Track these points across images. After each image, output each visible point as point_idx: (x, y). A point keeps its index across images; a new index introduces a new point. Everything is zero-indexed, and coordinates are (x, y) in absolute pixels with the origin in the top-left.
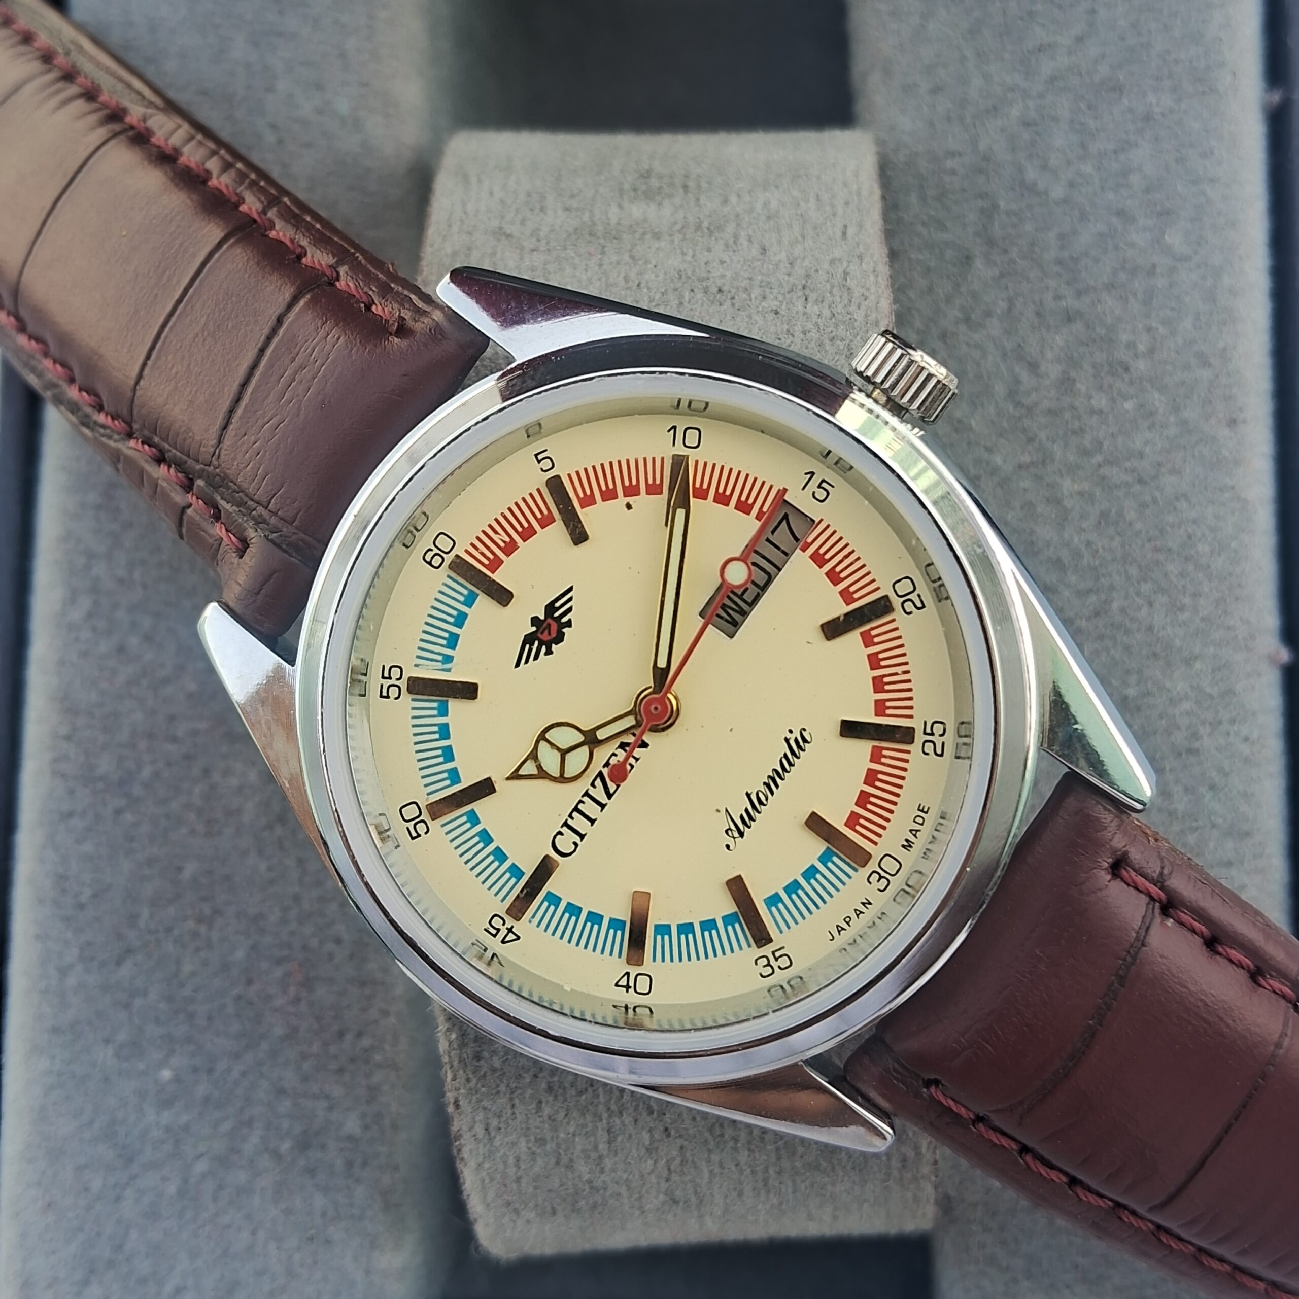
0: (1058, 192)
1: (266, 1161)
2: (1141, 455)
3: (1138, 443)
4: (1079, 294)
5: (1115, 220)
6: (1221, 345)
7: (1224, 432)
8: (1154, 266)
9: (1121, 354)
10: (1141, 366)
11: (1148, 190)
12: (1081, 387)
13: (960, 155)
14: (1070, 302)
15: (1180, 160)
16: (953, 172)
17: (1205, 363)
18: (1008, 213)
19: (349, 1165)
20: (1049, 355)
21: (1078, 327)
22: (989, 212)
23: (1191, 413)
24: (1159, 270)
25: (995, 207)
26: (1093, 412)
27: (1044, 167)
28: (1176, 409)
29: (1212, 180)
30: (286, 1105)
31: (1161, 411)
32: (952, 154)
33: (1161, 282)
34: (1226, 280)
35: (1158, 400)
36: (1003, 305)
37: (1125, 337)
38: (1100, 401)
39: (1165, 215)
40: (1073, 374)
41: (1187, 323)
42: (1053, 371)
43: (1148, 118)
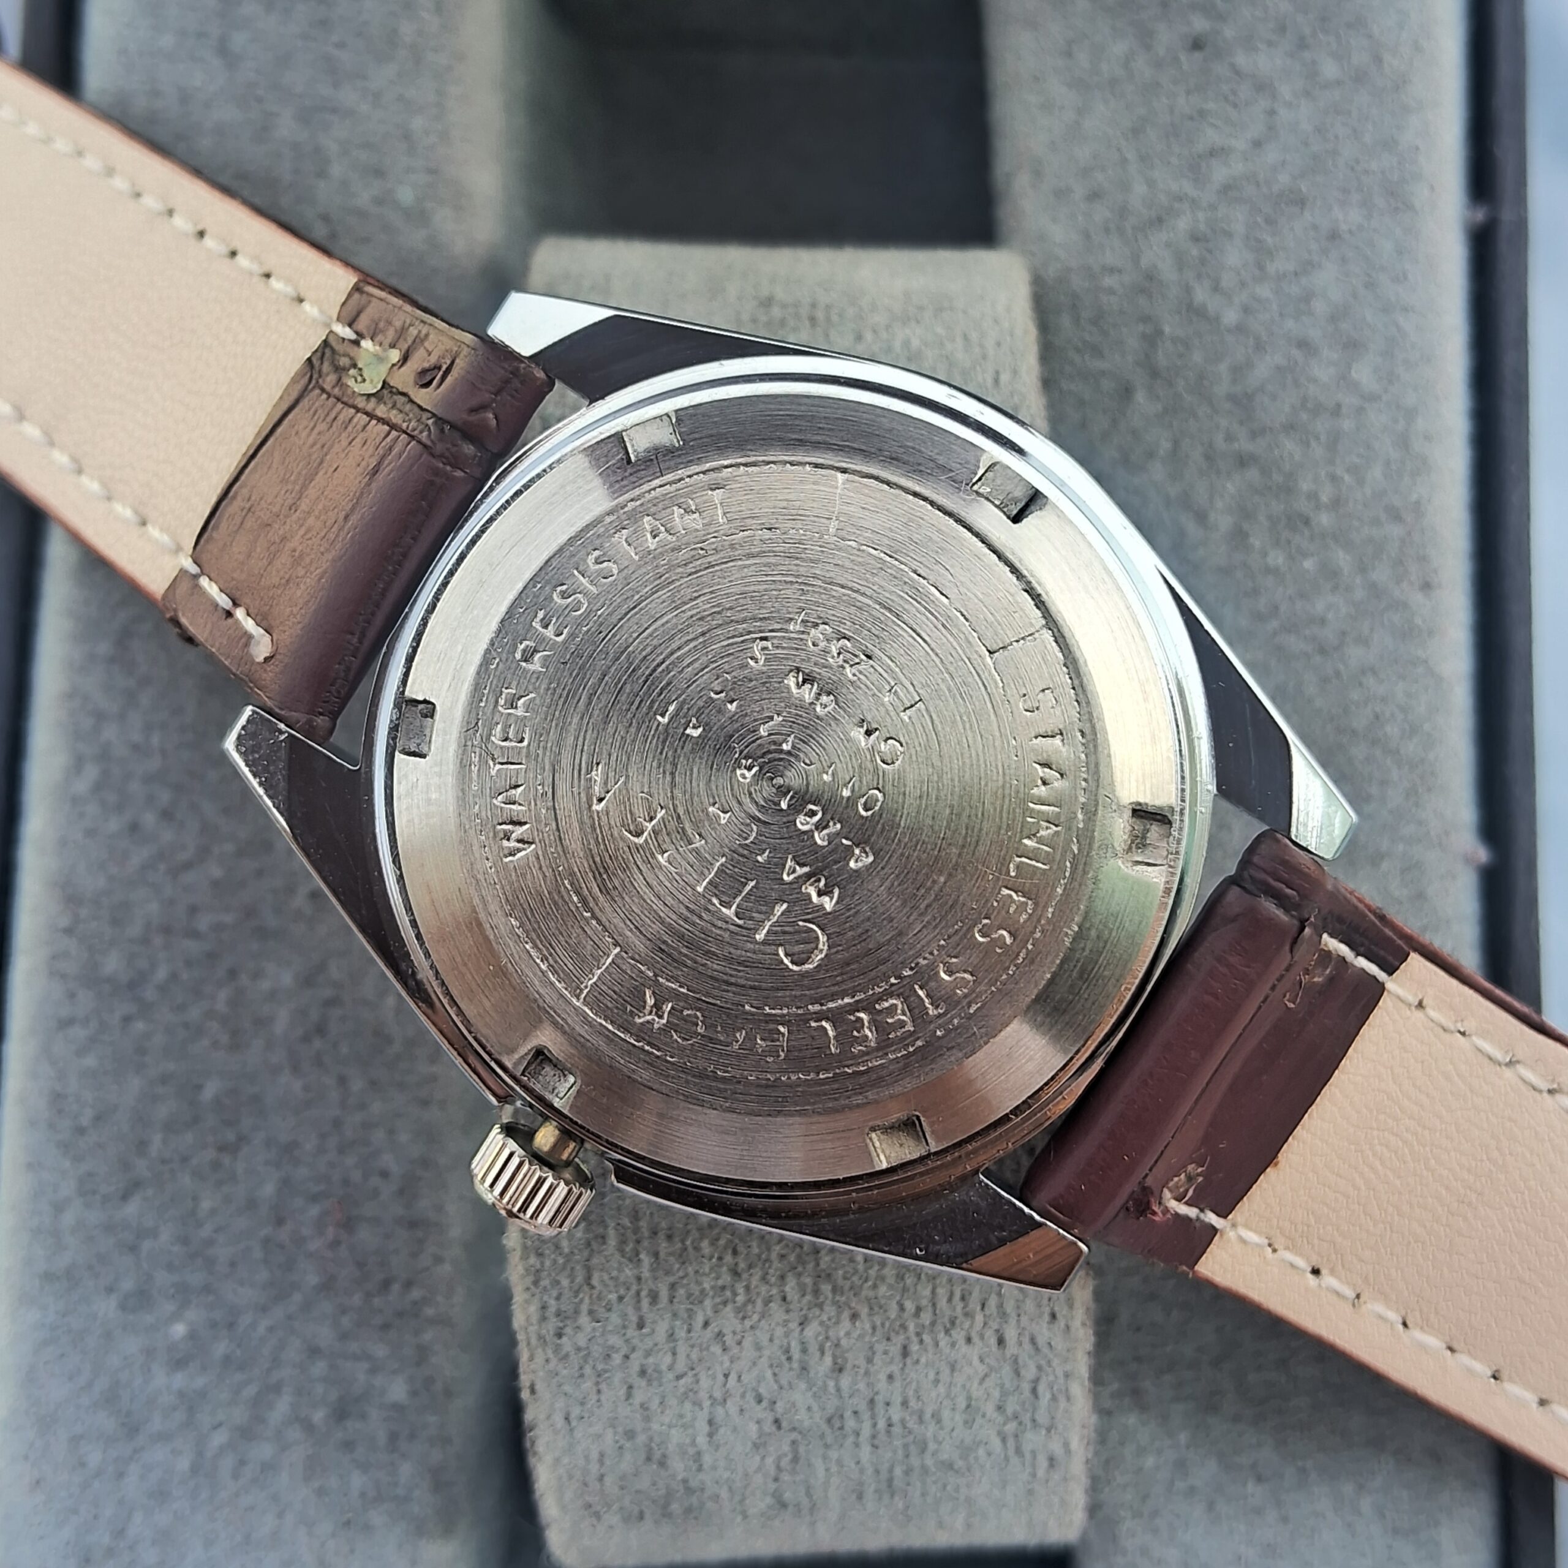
0: (1231, 317)
1: (295, 1433)
2: (1323, 621)
3: (1320, 606)
4: (1254, 435)
5: (1296, 353)
6: (1414, 497)
7: (1417, 598)
8: (1339, 406)
9: (1302, 505)
10: (1325, 519)
11: (1333, 319)
12: (1256, 542)
13: (1120, 271)
14: (1245, 445)
15: (1370, 285)
16: (1111, 291)
17: (1396, 517)
18: (1174, 340)
19: (393, 1437)
20: (1219, 504)
21: (1253, 474)
22: (1153, 338)
23: (1381, 574)
24: (1344, 410)
25: (1159, 332)
26: (1268, 570)
27: (1216, 288)
28: (1363, 569)
29: (1405, 309)
30: (319, 1368)
31: (1346, 572)
32: (1112, 270)
33: (1347, 424)
34: (1420, 424)
35: (1343, 559)
36: (1166, 445)
37: (1305, 486)
38: (1277, 558)
39: (1353, 347)
40: (1246, 526)
41: (1376, 472)
42: (1224, 522)
43: (1334, 236)
